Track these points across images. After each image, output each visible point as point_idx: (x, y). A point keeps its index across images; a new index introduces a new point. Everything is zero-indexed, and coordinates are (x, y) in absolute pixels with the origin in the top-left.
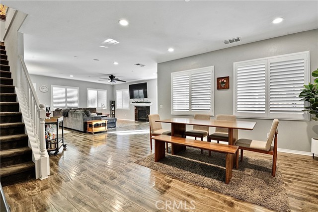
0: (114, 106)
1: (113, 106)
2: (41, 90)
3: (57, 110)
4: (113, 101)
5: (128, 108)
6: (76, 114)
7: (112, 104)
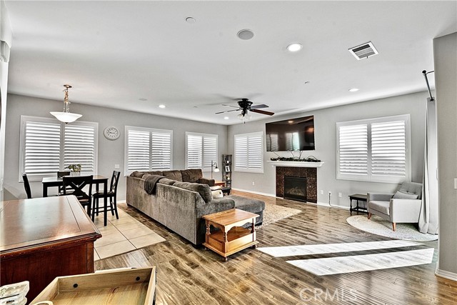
0: (230, 164)
1: (227, 165)
2: (106, 135)
3: (134, 175)
4: (227, 156)
5: (261, 171)
6: (176, 191)
7: (227, 160)
